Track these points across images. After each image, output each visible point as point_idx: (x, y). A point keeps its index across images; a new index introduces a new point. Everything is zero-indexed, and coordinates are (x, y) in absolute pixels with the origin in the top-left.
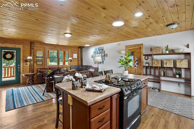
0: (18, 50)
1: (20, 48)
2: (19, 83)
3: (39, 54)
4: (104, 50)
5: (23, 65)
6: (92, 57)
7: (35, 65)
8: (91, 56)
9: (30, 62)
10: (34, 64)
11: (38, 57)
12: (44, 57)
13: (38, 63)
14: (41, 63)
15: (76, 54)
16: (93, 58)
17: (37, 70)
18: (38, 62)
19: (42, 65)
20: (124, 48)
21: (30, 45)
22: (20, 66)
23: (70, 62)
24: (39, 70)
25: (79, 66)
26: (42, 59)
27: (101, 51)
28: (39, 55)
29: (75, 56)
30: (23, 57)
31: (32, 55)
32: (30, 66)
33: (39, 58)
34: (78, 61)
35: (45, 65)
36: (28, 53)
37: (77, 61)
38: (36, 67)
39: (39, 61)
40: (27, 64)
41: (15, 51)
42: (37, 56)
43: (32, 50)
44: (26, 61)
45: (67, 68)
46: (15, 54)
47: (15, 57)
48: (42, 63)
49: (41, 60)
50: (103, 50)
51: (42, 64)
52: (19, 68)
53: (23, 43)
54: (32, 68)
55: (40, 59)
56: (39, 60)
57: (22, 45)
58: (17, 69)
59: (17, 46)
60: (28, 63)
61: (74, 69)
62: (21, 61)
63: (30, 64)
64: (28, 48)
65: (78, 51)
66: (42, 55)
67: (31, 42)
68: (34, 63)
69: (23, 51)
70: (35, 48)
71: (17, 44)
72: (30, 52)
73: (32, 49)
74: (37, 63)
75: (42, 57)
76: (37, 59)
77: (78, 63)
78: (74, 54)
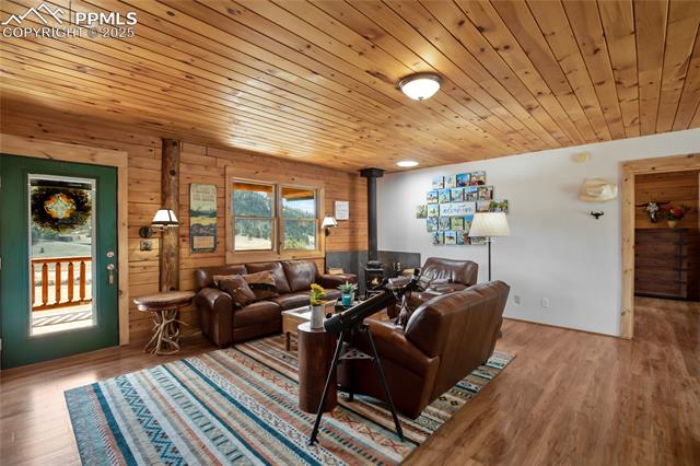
0: (106, 176)
1: (117, 168)
2: (113, 345)
3: (203, 199)
4: (488, 184)
5: (131, 251)
6: (420, 216)
7: (185, 251)
8: (416, 211)
9: (162, 238)
10: (179, 246)
11: (197, 214)
12: (220, 212)
13: (198, 242)
14: (208, 242)
15: (347, 203)
16: (424, 220)
17: (195, 274)
18: (195, 238)
19: (213, 250)
20: (614, 173)
21: (160, 151)
22: (116, 260)
23: (323, 235)
24: (203, 274)
25: (354, 253)
26: (213, 221)
27: (468, 189)
28: (201, 203)
29: (343, 209)
30: (129, 213)
31: (172, 200)
32: (163, 256)
33: (200, 218)
34: (353, 231)
35: (226, 250)
36: (153, 195)
37: (347, 232)
38: (188, 261)
39: (201, 231)
40: (147, 249)
41: (92, 182)
42: (194, 207)
43: (173, 178)
44: (145, 232)
45: (317, 262)
46: (91, 195)
47: (93, 211)
48: (216, 243)
49: (211, 226)
50: (481, 183)
51: (212, 246)
52: (111, 267)
53: (130, 140)
54: (171, 267)
55: (206, 221)
56: (199, 226)
57: (125, 154)
58: (102, 275)
59: (104, 157)
60: (155, 243)
61: (340, 267)
62: (123, 233)
63: (162, 248)
64: (153, 166)
65: (353, 190)
66: (211, 206)
67: (163, 140)
68: (179, 242)
69: (129, 185)
70: (183, 168)
71: (101, 146)
72: (163, 186)
73: (173, 173)
74: (192, 242)
75: (213, 215)
76: (194, 221)
77: (353, 242)
78: (337, 203)
